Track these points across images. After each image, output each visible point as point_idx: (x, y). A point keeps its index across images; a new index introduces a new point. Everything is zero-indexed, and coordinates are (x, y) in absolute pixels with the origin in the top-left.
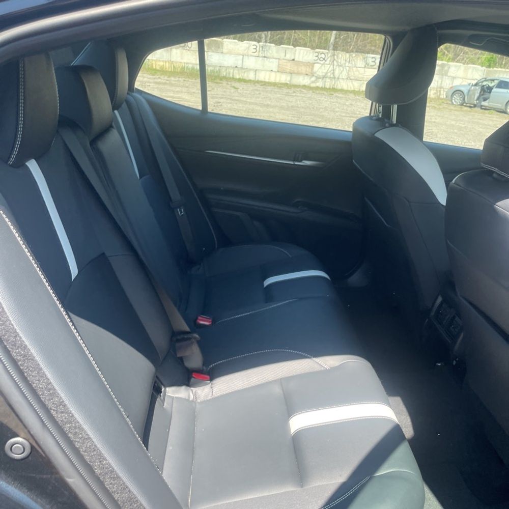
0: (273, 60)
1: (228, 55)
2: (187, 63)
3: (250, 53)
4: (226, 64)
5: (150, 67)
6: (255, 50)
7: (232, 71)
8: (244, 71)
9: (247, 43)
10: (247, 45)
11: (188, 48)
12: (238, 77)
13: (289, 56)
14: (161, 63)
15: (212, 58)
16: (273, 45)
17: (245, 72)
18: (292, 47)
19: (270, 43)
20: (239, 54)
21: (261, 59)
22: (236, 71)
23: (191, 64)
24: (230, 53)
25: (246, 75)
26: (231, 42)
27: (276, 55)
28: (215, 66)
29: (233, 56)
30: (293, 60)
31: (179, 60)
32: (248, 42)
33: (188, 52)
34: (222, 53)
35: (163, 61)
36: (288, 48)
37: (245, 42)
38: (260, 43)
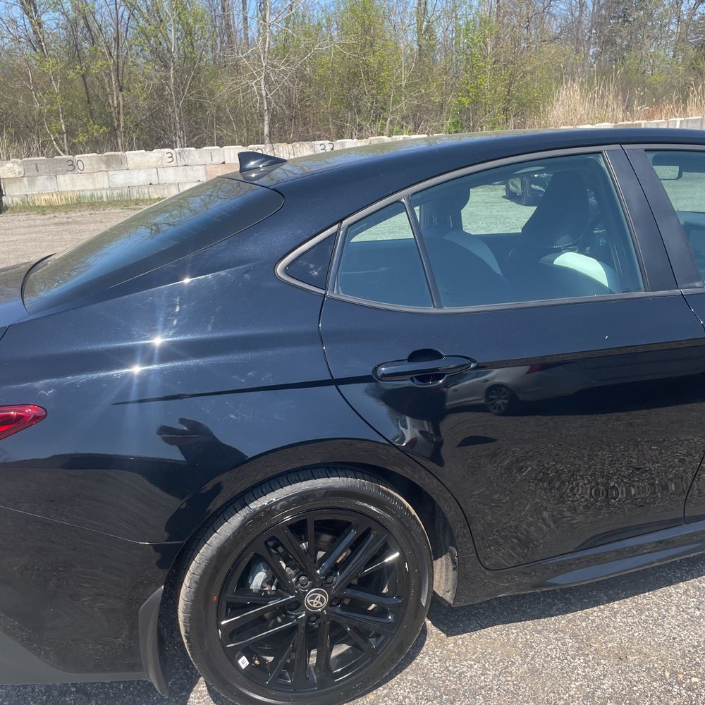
0: (198, 167)
1: (136, 171)
2: (82, 191)
3: (165, 164)
4: (135, 182)
5: (31, 204)
6: (171, 159)
7: (146, 190)
8: (162, 187)
9: (159, 152)
10: (160, 155)
11: (80, 172)
12: (156, 197)
13: (217, 160)
14: (47, 197)
15: (116, 178)
16: (193, 149)
17: (164, 190)
18: (218, 147)
19: (187, 147)
20: (150, 168)
21: (181, 168)
22: (152, 189)
23: (88, 190)
24: (138, 168)
25: (166, 192)
26: (137, 154)
27: (199, 161)
28: (122, 188)
29: (143, 171)
30: (224, 163)
31: (69, 188)
32: (159, 150)
33: (81, 176)
34: (128, 169)
35: (48, 194)
36: (214, 150)
37: (155, 150)
38: (176, 149)
